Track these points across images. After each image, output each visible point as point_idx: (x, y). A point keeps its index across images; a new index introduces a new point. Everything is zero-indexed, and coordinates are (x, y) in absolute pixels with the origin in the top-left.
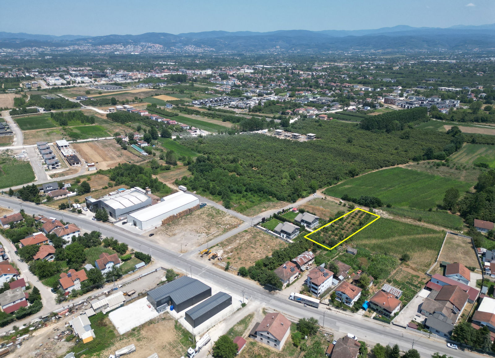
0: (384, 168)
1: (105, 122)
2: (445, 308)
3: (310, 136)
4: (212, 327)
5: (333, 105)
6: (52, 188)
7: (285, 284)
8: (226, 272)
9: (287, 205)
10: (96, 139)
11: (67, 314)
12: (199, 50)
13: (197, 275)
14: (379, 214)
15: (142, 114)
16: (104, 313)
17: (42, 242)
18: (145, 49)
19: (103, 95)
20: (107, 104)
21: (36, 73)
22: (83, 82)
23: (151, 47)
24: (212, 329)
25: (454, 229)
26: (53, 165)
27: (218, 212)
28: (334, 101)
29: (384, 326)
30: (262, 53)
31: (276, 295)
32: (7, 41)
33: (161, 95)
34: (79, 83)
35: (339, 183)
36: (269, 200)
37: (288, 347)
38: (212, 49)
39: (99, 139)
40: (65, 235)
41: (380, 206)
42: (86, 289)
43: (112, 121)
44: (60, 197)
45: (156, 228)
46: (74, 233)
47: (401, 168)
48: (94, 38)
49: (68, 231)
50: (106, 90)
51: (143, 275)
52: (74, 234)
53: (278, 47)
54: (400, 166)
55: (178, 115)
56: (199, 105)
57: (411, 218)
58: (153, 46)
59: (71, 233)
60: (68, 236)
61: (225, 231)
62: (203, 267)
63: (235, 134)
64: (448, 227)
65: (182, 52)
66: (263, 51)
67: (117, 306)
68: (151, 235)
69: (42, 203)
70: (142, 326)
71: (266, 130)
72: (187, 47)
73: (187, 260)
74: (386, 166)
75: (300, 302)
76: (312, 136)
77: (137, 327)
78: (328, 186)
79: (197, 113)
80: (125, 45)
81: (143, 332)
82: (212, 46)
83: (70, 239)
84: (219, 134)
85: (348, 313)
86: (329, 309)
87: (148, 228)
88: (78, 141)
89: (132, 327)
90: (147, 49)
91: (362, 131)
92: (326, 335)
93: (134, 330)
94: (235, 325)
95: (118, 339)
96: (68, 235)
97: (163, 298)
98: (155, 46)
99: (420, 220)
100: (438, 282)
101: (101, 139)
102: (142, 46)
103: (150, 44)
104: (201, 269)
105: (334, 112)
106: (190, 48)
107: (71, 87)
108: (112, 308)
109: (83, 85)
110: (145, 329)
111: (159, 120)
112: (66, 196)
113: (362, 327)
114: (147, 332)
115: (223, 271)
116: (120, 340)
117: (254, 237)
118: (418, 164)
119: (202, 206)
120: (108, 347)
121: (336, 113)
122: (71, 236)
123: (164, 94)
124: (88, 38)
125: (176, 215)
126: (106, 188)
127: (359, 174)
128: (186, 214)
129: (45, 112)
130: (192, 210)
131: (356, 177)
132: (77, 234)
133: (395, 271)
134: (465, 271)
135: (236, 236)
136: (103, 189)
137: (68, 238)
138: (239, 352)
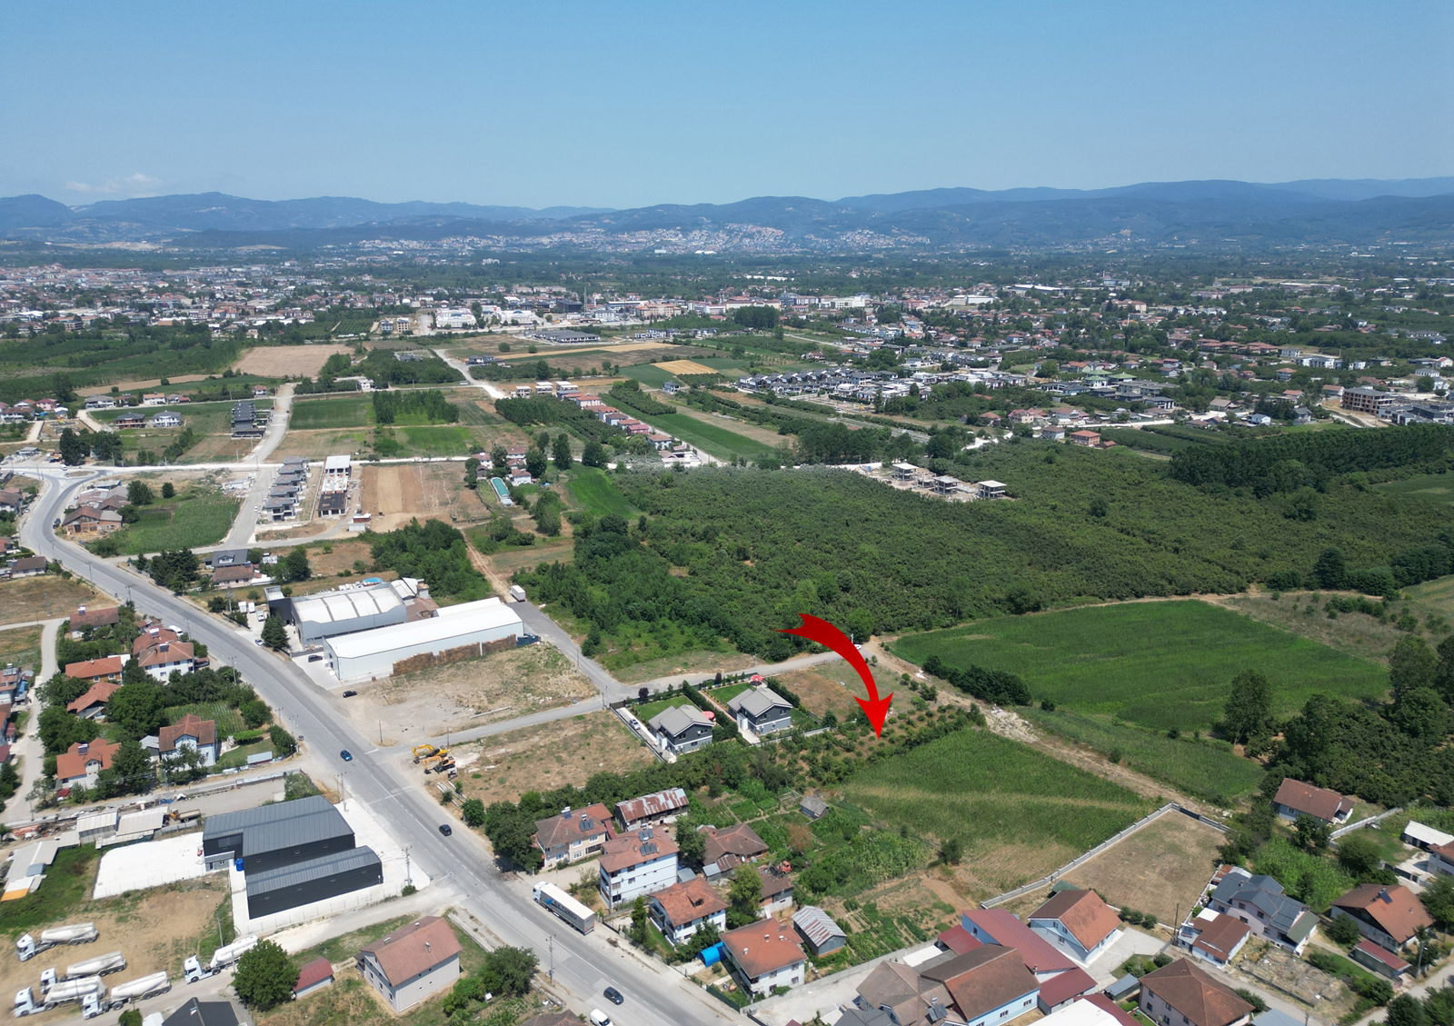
0: (1146, 600)
1: (487, 419)
2: (916, 999)
3: (987, 488)
4: (293, 926)
5: (1150, 406)
6: (231, 561)
7: (555, 861)
8: (442, 809)
9: (753, 665)
10: (425, 460)
11: (28, 835)
12: (883, 242)
13: (367, 801)
14: (1004, 721)
15: (583, 404)
16: (98, 846)
17: (106, 675)
18: (736, 241)
19: (539, 354)
20: (527, 377)
21: (427, 299)
22: (515, 323)
23: (751, 236)
24: (292, 930)
25: (1208, 801)
26: (276, 510)
27: (555, 661)
28: (1164, 393)
29: (719, 1015)
30: (1071, 249)
31: (509, 884)
32: (418, 224)
33: (678, 359)
34: (506, 324)
35: (961, 626)
36: (712, 646)
37: (427, 1011)
38: (919, 239)
39: (433, 460)
40: (155, 666)
41: (1019, 702)
42: (107, 791)
43: (503, 418)
44: (233, 585)
45: (374, 679)
46: (177, 663)
47: (1204, 604)
48: (618, 215)
49: (165, 656)
50: (554, 344)
51: (246, 781)
52: (178, 667)
53: (1126, 232)
54: (1211, 599)
55: (674, 412)
56: (752, 387)
57: (1093, 750)
58: (759, 232)
59: (170, 664)
60: (163, 670)
61: (530, 711)
62: (397, 787)
63: (779, 468)
65: (832, 246)
66: (1074, 244)
67: (136, 837)
68: (349, 694)
69: (186, 594)
70: (151, 891)
71: (878, 465)
72: (849, 234)
73: (378, 764)
74: (1158, 594)
75: (551, 910)
76: (992, 489)
77: (137, 891)
78: (916, 630)
79: (731, 408)
80: (685, 232)
81: (144, 906)
82: (922, 231)
83: (166, 679)
84: (735, 465)
85: (655, 962)
86: (614, 943)
87: (356, 676)
88: (382, 461)
89: (125, 889)
90: (741, 240)
91: (1174, 486)
92: (546, 1003)
93: (127, 895)
94: (348, 934)
95: (82, 907)
96: (161, 666)
97: (230, 833)
98: (764, 233)
99: (1114, 759)
100: (975, 931)
101: (439, 459)
102: (730, 232)
103: (750, 228)
104: (390, 790)
105: (1138, 425)
106: (858, 237)
107: (484, 334)
108: (120, 839)
109: (515, 328)
110: (154, 900)
111: (614, 422)
112: (246, 584)
113: (657, 1006)
114: (152, 907)
115: (435, 803)
116: (86, 910)
117: (586, 736)
118: (1275, 598)
119: (527, 641)
120: (50, 921)
121: (1144, 428)
122: (169, 669)
123: (688, 358)
124: (602, 215)
125: (436, 654)
126: (348, 574)
127: (1046, 607)
128: (469, 656)
129: (373, 390)
130: (490, 648)
131: (1031, 614)
132: (184, 668)
133: (896, 882)
134: (1094, 918)
135: (544, 726)
136: (341, 575)
137: (161, 675)
138: (300, 995)
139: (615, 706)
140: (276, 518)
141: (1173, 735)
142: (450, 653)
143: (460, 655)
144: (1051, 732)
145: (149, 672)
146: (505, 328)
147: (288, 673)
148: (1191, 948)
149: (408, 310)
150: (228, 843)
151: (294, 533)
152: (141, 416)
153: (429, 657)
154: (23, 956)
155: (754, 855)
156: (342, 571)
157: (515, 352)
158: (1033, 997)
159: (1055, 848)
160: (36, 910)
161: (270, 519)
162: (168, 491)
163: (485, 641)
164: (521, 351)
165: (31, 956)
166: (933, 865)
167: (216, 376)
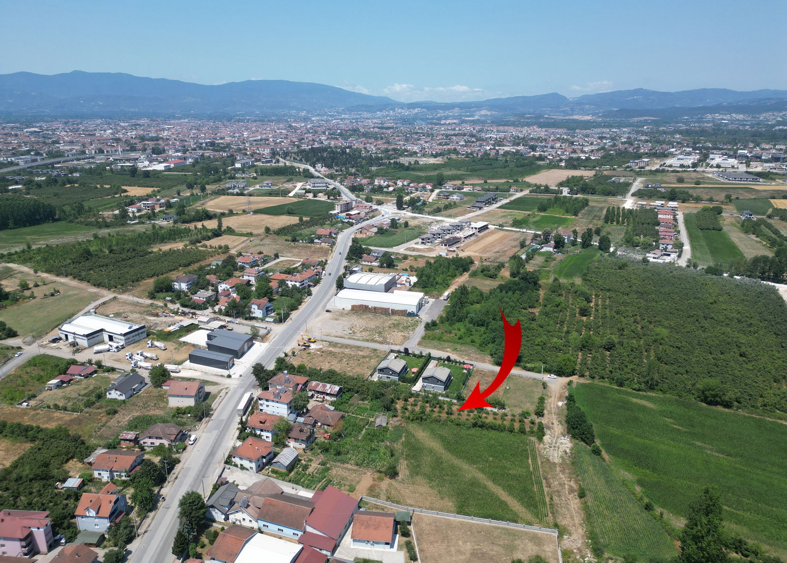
15: (661, 216)
16: (199, 327)
26: (423, 239)
27: (411, 326)
29: (220, 462)
36: (481, 346)
44: (366, 263)
45: (342, 309)
50: (727, 181)
57: (579, 485)
59: (293, 281)
61: (367, 340)
62: (285, 345)
67: (208, 328)
68: (328, 311)
70: (190, 344)
73: (294, 336)
77: (188, 343)
78: (611, 383)
81: (184, 347)
83: (291, 286)
84: (689, 266)
87: (340, 306)
88: (505, 228)
93: (185, 342)
96: (291, 281)
97: (214, 335)
99: (582, 496)
104: (282, 345)
111: (661, 229)
116: (174, 342)
117: (365, 357)
125: (370, 307)
126: (406, 270)
128: (383, 313)
129: (568, 195)
130: (394, 312)
131: (720, 408)
132: (298, 284)
133: (355, 468)
134: (375, 529)
135: (358, 347)
136: (403, 270)
137: (290, 284)
138: (164, 387)
139: (394, 351)
140: (422, 243)
141: (647, 508)
142: (375, 308)
143: (380, 311)
145: (287, 282)
146: (707, 169)
149: (665, 156)
150: (212, 338)
151: (419, 250)
152: (447, 194)
153: (367, 307)
154: (148, 346)
155: (326, 425)
156: (404, 268)
157: (688, 183)
158: (300, 533)
161: (420, 243)
162: (406, 224)
163: (393, 308)
164: (691, 183)
166: (380, 472)
167: (510, 181)
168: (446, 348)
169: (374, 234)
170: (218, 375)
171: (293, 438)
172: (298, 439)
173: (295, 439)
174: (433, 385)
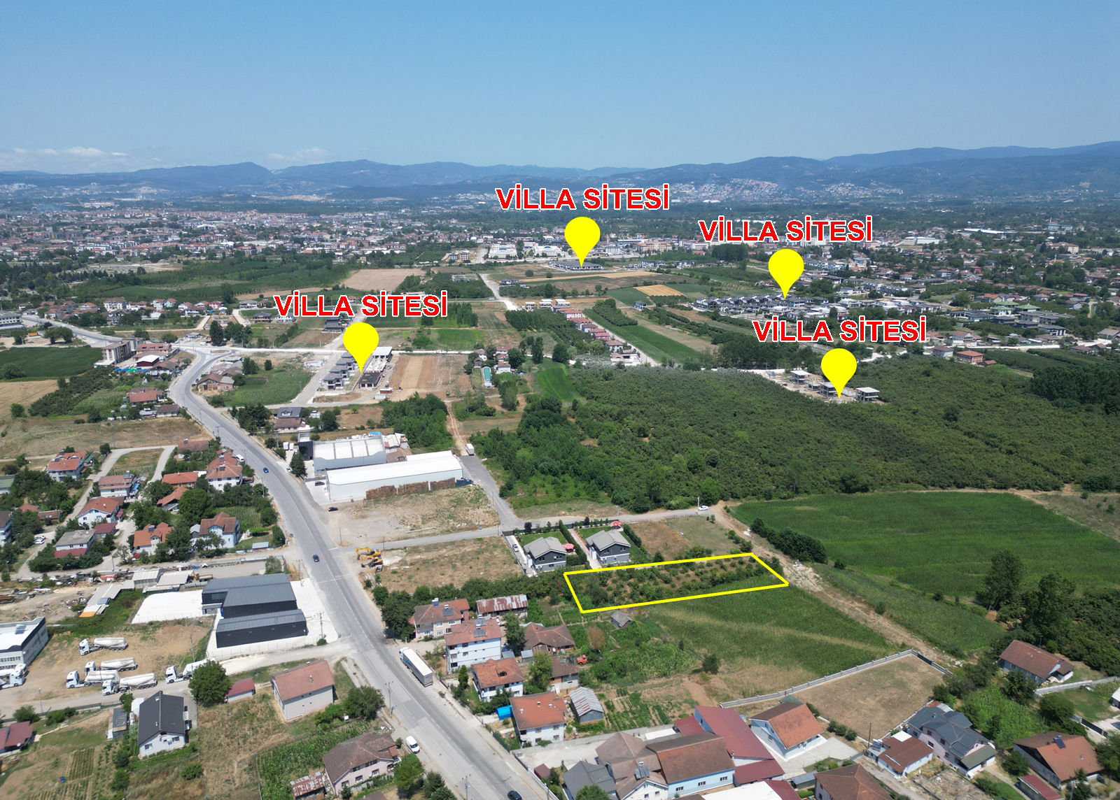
0: (967, 490)
1: (498, 325)
2: (631, 761)
3: (863, 393)
4: (243, 656)
5: (1042, 333)
6: (289, 414)
7: (423, 635)
8: (363, 590)
9: (620, 514)
10: (444, 352)
11: (108, 579)
12: (862, 193)
13: (318, 581)
14: (801, 575)
15: (568, 316)
16: (144, 591)
17: (186, 483)
18: (738, 192)
19: (553, 279)
20: (538, 295)
21: (489, 237)
22: (544, 255)
23: (751, 188)
24: (241, 658)
25: (948, 652)
26: (330, 382)
27: (479, 498)
28: (1060, 322)
29: (495, 753)
30: (1031, 198)
31: (388, 647)
33: (656, 284)
34: (538, 256)
35: (795, 499)
36: (594, 498)
37: (305, 722)
38: (894, 191)
39: (449, 352)
40: (215, 480)
41: (817, 560)
42: (162, 557)
43: (509, 325)
44: (287, 431)
45: (352, 501)
46: (229, 479)
47: (1017, 497)
48: (646, 173)
49: (222, 474)
50: (567, 271)
51: (247, 560)
52: (229, 482)
53: (1086, 184)
54: (1025, 494)
55: (636, 324)
56: (705, 307)
57: (865, 603)
58: (758, 185)
59: (224, 479)
60: (220, 482)
61: (448, 532)
62: (340, 573)
63: (699, 369)
64: (936, 644)
65: (818, 196)
66: (1033, 194)
67: (168, 588)
68: (332, 509)
69: (256, 434)
70: (166, 623)
71: (782, 371)
72: (833, 186)
73: (334, 557)
74: (977, 486)
75: (407, 667)
76: (867, 394)
77: (158, 622)
78: (758, 499)
79: (684, 324)
80: (697, 185)
81: (160, 631)
82: (897, 184)
83: (221, 489)
84: (664, 366)
85: (465, 711)
86: (442, 695)
87: (341, 498)
88: (414, 352)
89: (151, 619)
90: (742, 191)
91: (1034, 401)
92: (382, 728)
93: (151, 623)
94: (274, 665)
95: (124, 627)
96: (219, 480)
97: (217, 591)
98: (761, 186)
99: (880, 611)
100: (702, 722)
101: (453, 352)
102: (733, 185)
103: (751, 182)
104: (335, 575)
105: (1024, 348)
106: (840, 189)
107: (520, 263)
109: (544, 259)
110: (166, 629)
111: (586, 330)
112: (295, 431)
113: (457, 742)
114: (164, 633)
115: (361, 586)
116: (126, 630)
117: (479, 552)
118: (1084, 497)
119: (463, 483)
120: (104, 633)
121: (1030, 351)
122: (224, 482)
123: (664, 284)
124: (634, 173)
125: (397, 487)
126: (363, 428)
127: (874, 489)
128: (420, 490)
130: (436, 486)
131: (859, 494)
132: (233, 483)
133: (663, 680)
134: (800, 725)
135: (453, 543)
136: (358, 429)
137: (218, 485)
138: (230, 700)
139: (506, 534)
140: (330, 388)
141: (938, 598)
142: (407, 487)
143: (414, 489)
144: (835, 585)
145: (211, 483)
146: (536, 259)
147: (299, 492)
148: (877, 759)
149: (473, 246)
150: (218, 597)
151: (339, 398)
152: (269, 315)
153: (392, 488)
154: (82, 652)
155: (563, 647)
156: (359, 426)
157: (537, 276)
158: (730, 775)
159: (800, 671)
160: (99, 625)
161: (326, 387)
162: (268, 365)
163: (432, 481)
164: (541, 276)
165: (86, 653)
166: (696, 672)
167: (328, 289)
168: (558, 511)
169: (231, 387)
170: (299, 648)
171: (558, 678)
172: (567, 676)
173: (562, 677)
174: (615, 556)
